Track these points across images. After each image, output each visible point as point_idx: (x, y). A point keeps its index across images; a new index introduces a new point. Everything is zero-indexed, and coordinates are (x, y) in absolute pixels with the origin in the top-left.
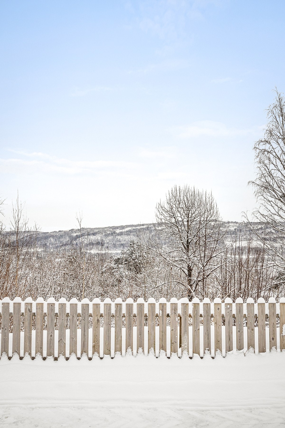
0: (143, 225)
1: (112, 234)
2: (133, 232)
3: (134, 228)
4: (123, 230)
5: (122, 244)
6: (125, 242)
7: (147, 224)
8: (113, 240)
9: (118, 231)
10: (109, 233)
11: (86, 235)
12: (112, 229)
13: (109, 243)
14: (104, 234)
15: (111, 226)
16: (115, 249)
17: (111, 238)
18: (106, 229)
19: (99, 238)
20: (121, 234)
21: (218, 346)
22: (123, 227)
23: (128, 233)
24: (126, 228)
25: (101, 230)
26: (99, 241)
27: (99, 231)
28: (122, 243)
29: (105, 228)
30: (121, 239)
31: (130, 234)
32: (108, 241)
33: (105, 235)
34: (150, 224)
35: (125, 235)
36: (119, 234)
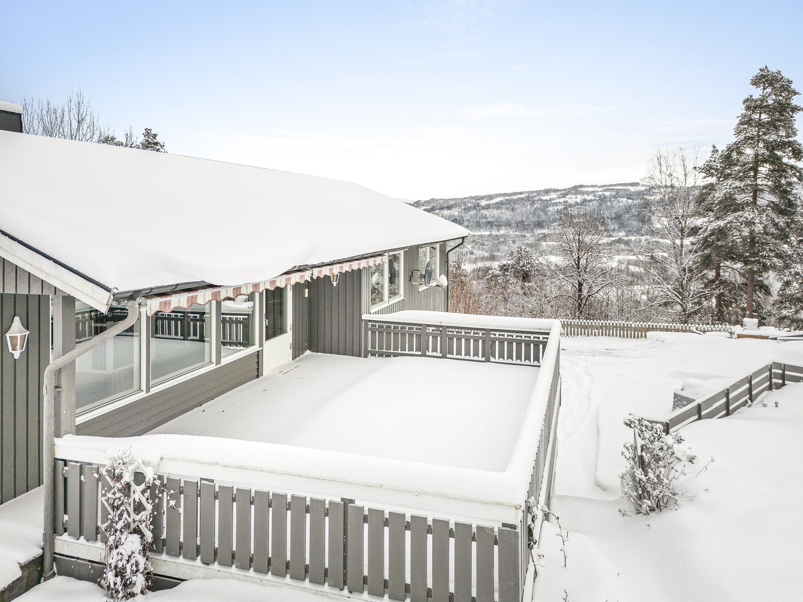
0: (521, 193)
1: (475, 207)
2: (505, 204)
3: (507, 198)
4: (492, 202)
5: (489, 222)
6: (493, 220)
7: (528, 192)
8: (476, 215)
9: (483, 203)
10: (471, 206)
11: (437, 209)
12: (475, 200)
13: (470, 221)
14: (463, 207)
15: (473, 196)
16: (478, 229)
17: (472, 212)
18: (466, 200)
19: (456, 214)
20: (488, 207)
21: (574, 334)
22: (490, 197)
23: (499, 206)
24: (496, 197)
25: (459, 201)
26: (456, 217)
27: (455, 203)
28: (490, 220)
29: (465, 198)
30: (488, 214)
31: (501, 208)
32: (468, 218)
33: (465, 209)
34: (532, 192)
35: (494, 208)
36: (485, 207)
